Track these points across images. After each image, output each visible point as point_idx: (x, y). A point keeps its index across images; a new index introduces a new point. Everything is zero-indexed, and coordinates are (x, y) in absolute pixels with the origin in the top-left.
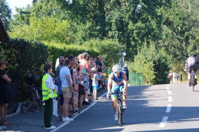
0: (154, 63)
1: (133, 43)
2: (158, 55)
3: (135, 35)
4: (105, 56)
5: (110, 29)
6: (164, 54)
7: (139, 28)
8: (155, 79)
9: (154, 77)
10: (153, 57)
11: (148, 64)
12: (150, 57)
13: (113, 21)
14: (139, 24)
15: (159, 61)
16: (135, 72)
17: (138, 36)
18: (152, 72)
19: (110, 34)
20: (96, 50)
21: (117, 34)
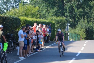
0: (86, 29)
1: (77, 19)
2: (89, 26)
3: (78, 15)
4: (58, 25)
5: (66, 12)
6: (91, 25)
7: (80, 12)
8: (86, 37)
9: (86, 36)
10: (86, 26)
11: (83, 30)
12: (84, 26)
13: (68, 8)
14: (81, 10)
15: (88, 28)
16: (76, 33)
17: (80, 16)
18: (85, 34)
19: (66, 14)
20: (53, 22)
21: (69, 15)
